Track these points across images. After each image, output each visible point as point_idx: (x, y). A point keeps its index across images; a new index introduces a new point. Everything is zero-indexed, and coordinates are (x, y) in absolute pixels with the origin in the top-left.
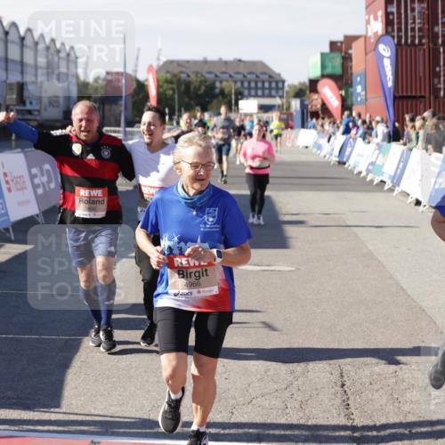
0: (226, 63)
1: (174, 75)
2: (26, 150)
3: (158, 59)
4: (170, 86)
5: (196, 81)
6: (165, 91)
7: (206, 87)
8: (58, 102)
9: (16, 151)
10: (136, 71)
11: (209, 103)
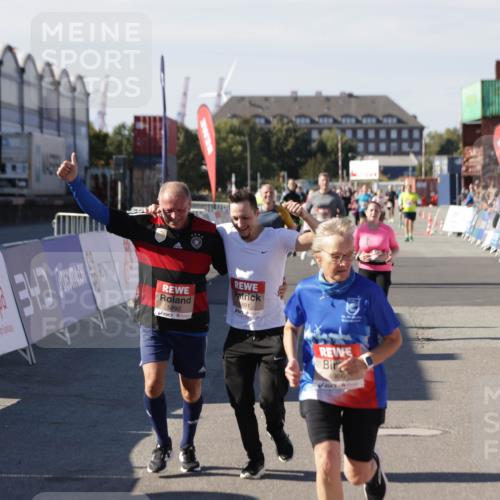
0: (328, 99)
1: (246, 122)
2: (6, 245)
3: (219, 96)
4: (238, 138)
5: (280, 130)
6: (230, 146)
7: (297, 139)
10: (183, 115)
11: (302, 164)
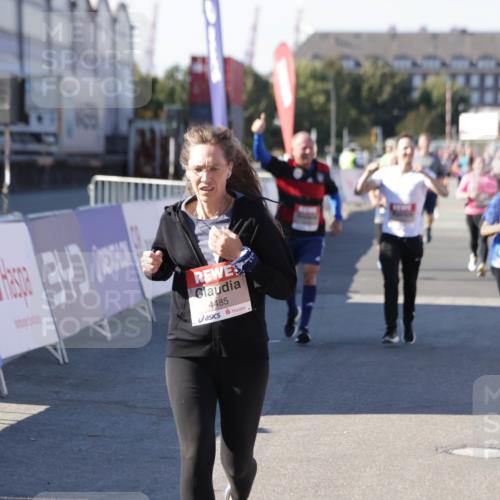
0: (435, 36)
1: (331, 64)
2: (31, 216)
3: (297, 29)
4: (320, 86)
5: (373, 75)
6: (310, 96)
7: (395, 87)
8: (94, 117)
9: (10, 217)
10: (251, 54)
11: (399, 119)
